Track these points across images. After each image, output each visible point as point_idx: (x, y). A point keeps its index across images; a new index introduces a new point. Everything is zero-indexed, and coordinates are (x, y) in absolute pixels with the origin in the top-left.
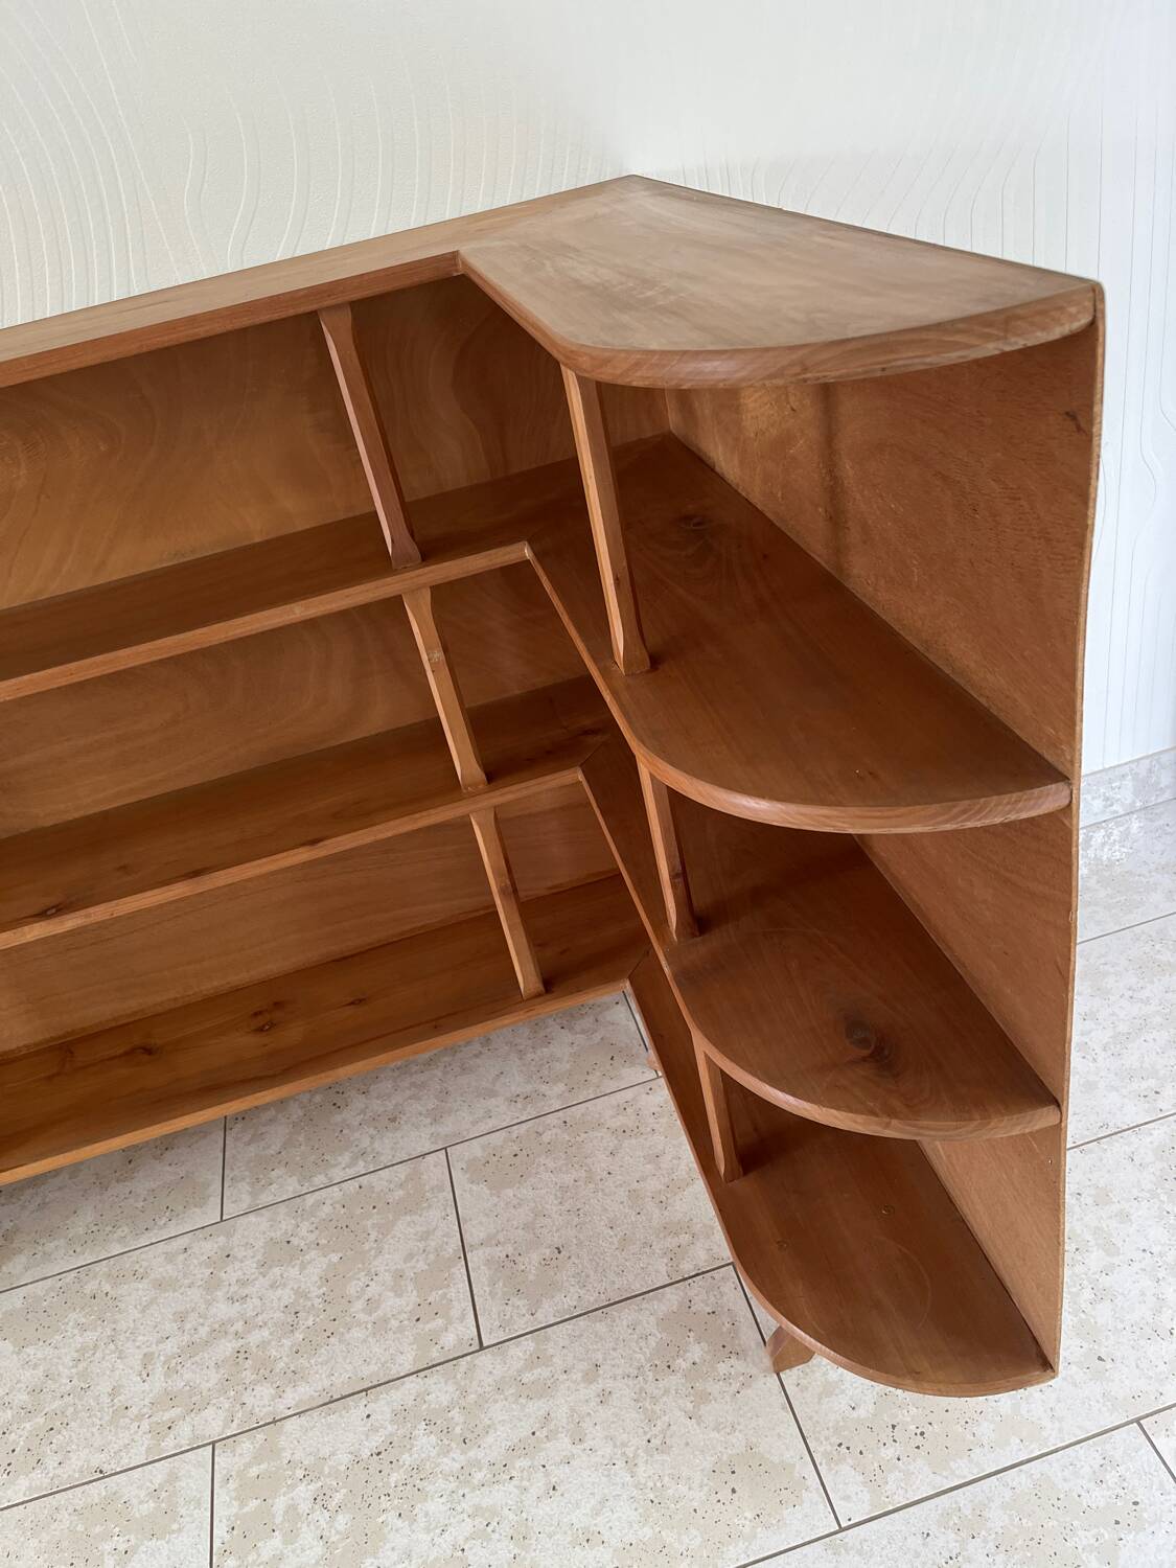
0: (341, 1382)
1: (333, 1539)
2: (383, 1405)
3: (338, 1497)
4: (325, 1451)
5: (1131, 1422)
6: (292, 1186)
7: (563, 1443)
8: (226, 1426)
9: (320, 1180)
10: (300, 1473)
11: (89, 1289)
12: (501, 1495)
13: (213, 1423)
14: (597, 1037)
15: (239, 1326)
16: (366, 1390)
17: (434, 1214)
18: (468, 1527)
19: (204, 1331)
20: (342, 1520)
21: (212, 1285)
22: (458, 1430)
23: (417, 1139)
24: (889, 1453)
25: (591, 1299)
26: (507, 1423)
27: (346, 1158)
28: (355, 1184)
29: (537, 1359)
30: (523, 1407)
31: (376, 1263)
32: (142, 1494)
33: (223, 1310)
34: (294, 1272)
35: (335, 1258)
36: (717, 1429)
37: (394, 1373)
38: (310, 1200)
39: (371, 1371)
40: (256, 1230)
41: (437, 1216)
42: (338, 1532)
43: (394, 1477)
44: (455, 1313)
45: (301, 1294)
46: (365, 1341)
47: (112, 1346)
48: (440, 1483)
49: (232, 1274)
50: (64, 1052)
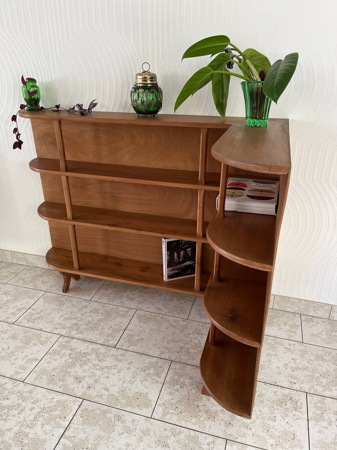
0: (88, 338)
1: (67, 362)
2: (92, 346)
3: (73, 356)
4: (77, 348)
5: (225, 439)
6: (105, 301)
7: (116, 371)
8: (65, 334)
9: (111, 303)
10: (70, 348)
11: (62, 299)
12: (98, 373)
13: (63, 332)
14: (182, 305)
15: (79, 319)
16: (91, 342)
17: (126, 320)
18: (89, 374)
19: (73, 317)
20: (71, 360)
21: (80, 310)
22: (100, 358)
23: (133, 305)
24: (171, 411)
25: (140, 351)
26: (109, 362)
27: (119, 301)
28: (116, 307)
29: (123, 355)
30: (114, 361)
31: (109, 322)
32: (45, 336)
33: (79, 315)
34: (94, 316)
35: (103, 317)
36: (144, 386)
37: (97, 342)
38: (107, 305)
39: (94, 339)
40: (94, 305)
41: (125, 321)
42: (68, 361)
43: (84, 359)
44: (115, 339)
45: (93, 320)
46: (97, 334)
47: (58, 311)
48: (90, 364)
49: (84, 310)
50: (106, 258)
